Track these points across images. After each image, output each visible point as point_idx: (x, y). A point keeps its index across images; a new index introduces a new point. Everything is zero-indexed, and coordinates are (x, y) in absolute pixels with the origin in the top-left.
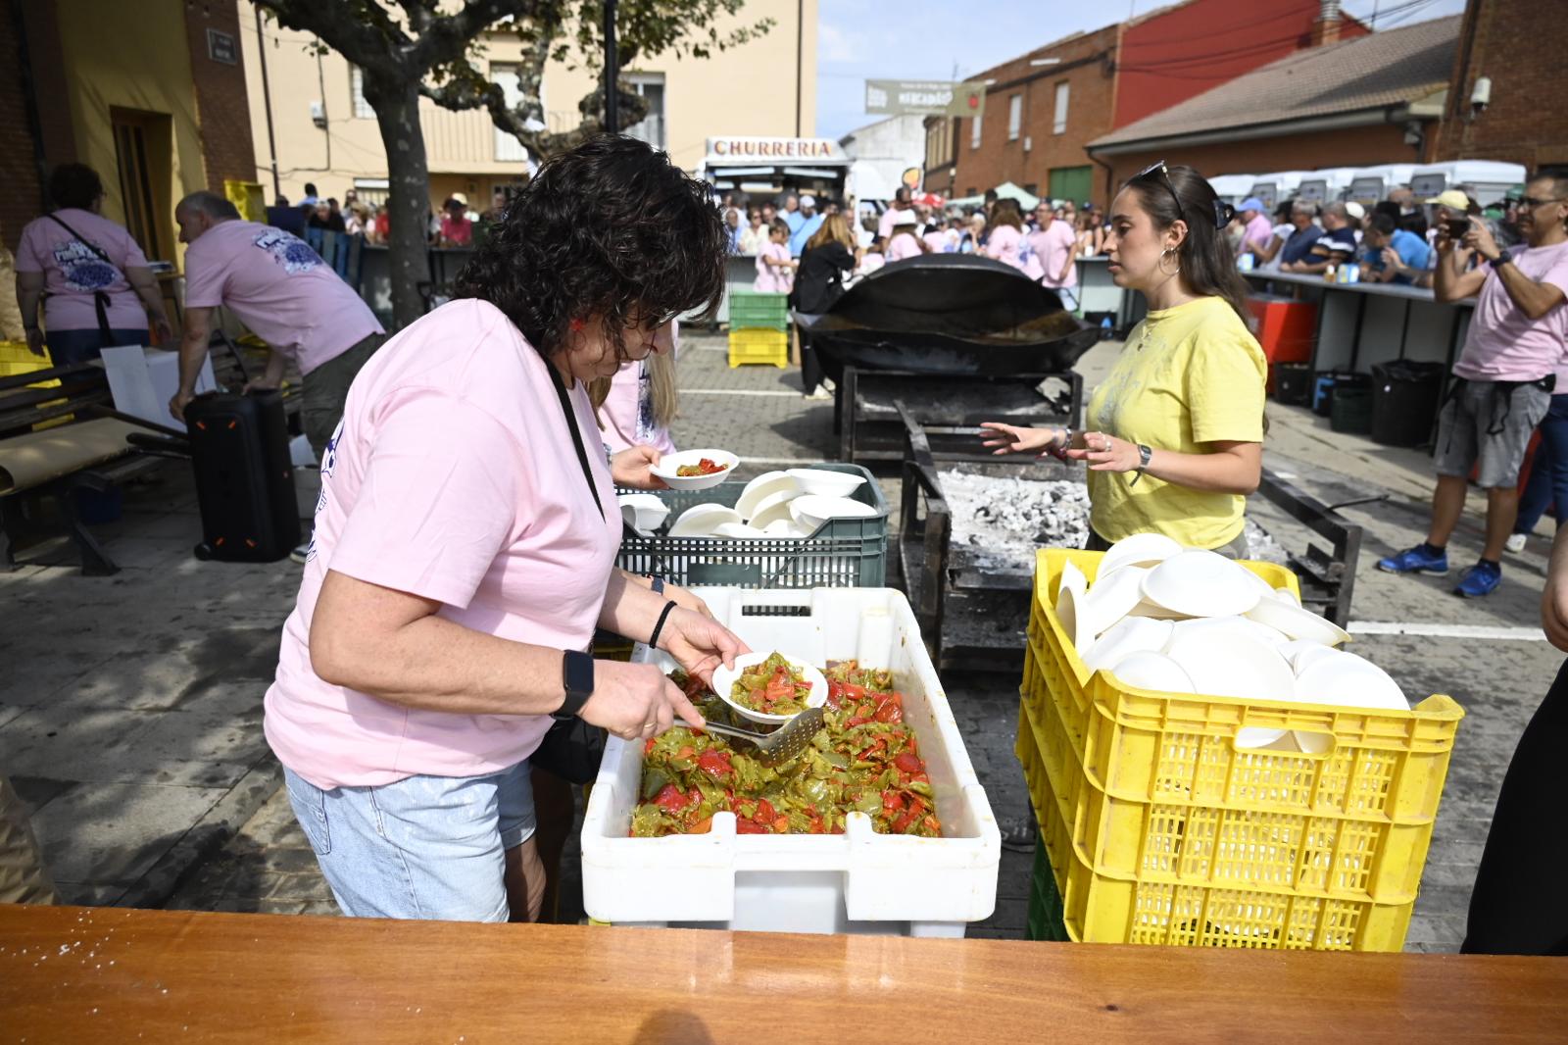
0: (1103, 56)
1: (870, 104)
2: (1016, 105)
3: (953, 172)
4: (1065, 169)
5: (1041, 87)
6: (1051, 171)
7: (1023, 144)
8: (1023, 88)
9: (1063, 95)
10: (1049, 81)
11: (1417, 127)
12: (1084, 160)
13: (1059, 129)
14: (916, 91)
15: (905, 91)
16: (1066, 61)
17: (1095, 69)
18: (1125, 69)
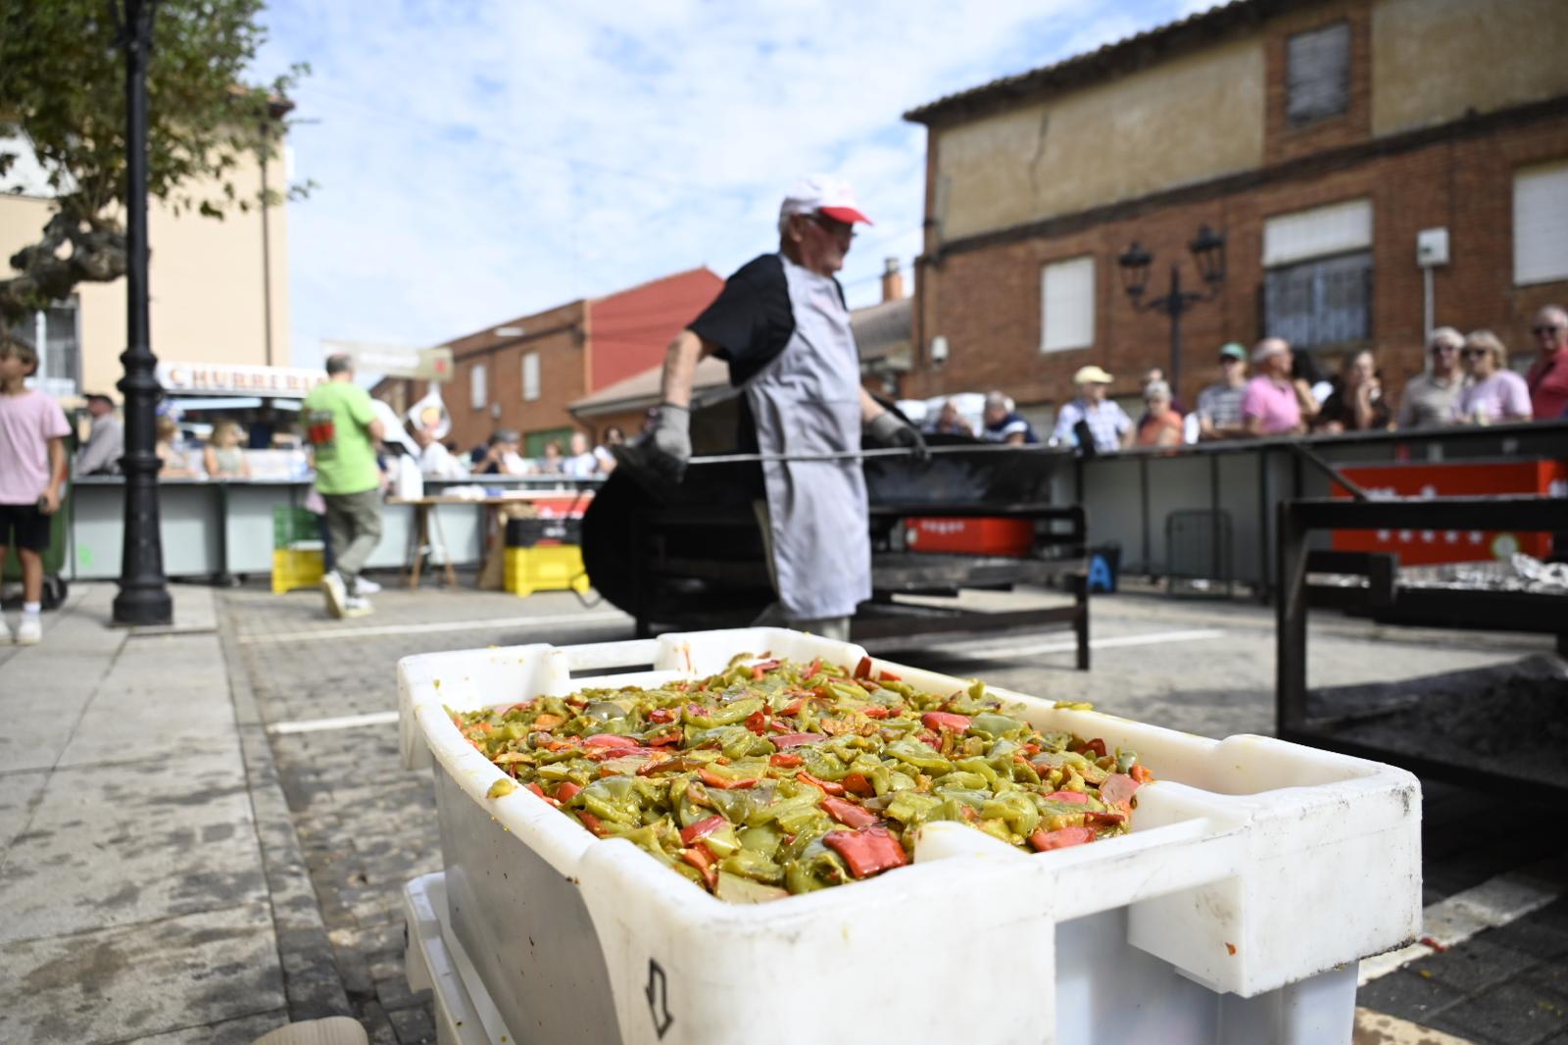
0: (572, 327)
2: (478, 373)
4: (543, 432)
5: (506, 357)
7: (492, 411)
8: (486, 358)
9: (531, 361)
10: (513, 352)
11: (891, 377)
12: (566, 420)
13: (531, 395)
16: (531, 332)
17: (565, 338)
18: (598, 337)
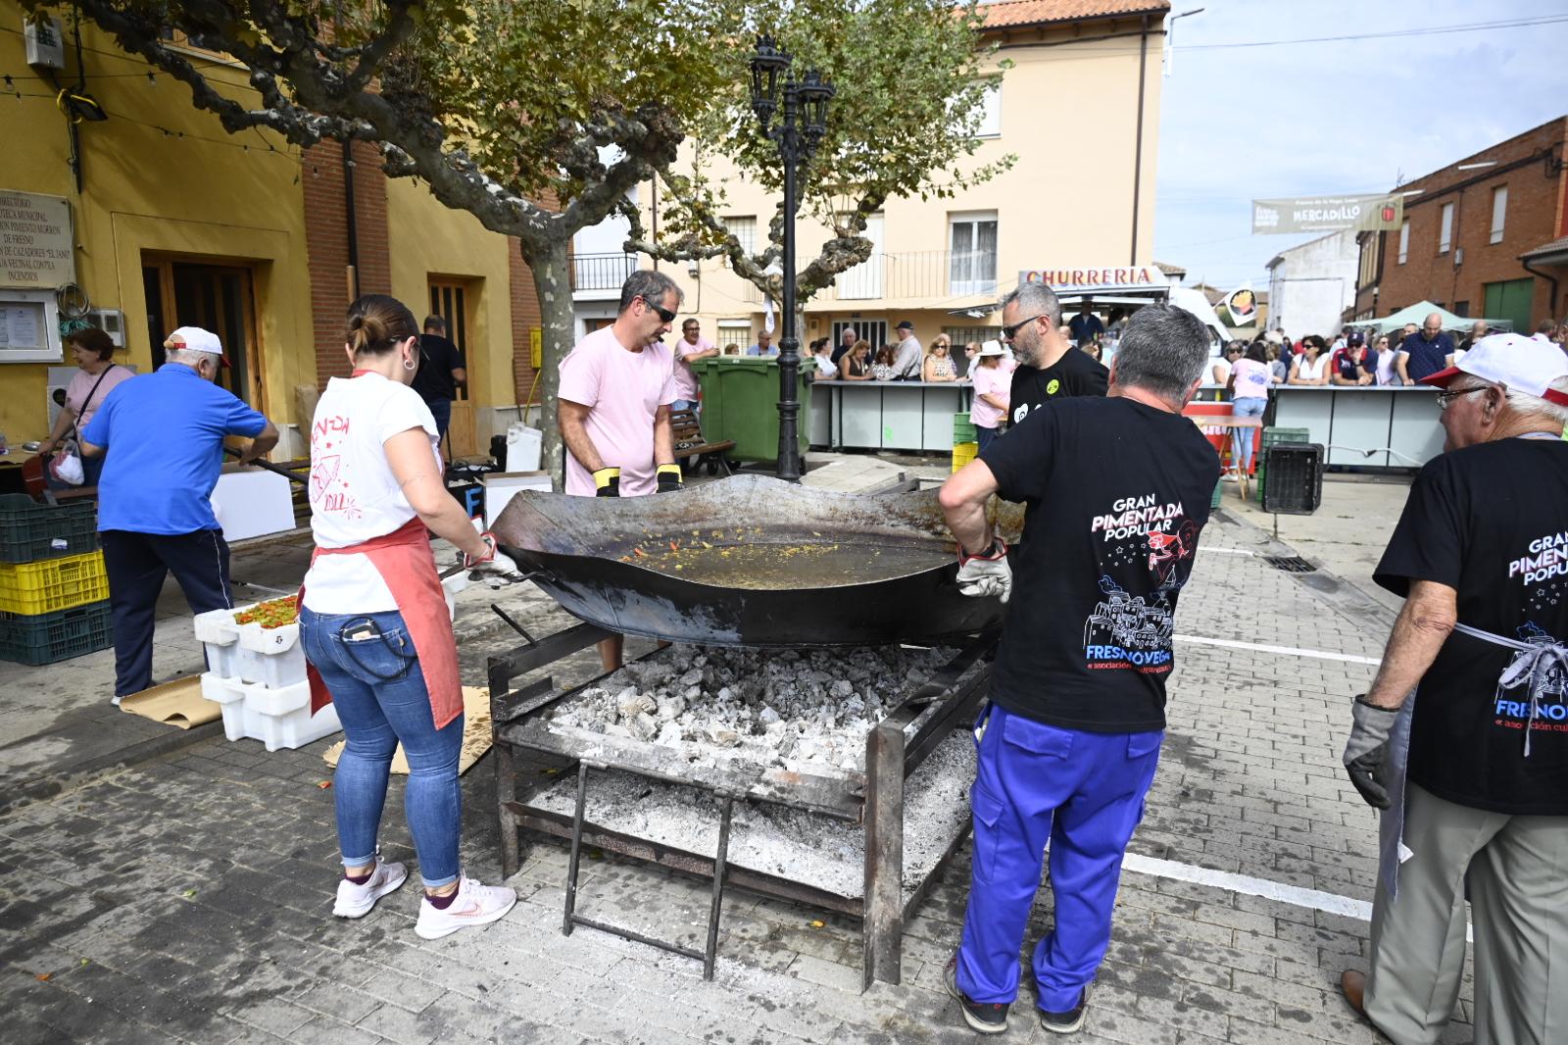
0: (1548, 153)
1: (1258, 224)
2: (1448, 214)
3: (1376, 291)
4: (1503, 283)
5: (1477, 193)
6: (1486, 285)
7: (1455, 256)
8: (1456, 195)
9: (1501, 199)
10: (1486, 185)
12: (1522, 272)
13: (1496, 238)
14: (1315, 207)
15: (1300, 208)
16: (1505, 163)
17: (1539, 168)
